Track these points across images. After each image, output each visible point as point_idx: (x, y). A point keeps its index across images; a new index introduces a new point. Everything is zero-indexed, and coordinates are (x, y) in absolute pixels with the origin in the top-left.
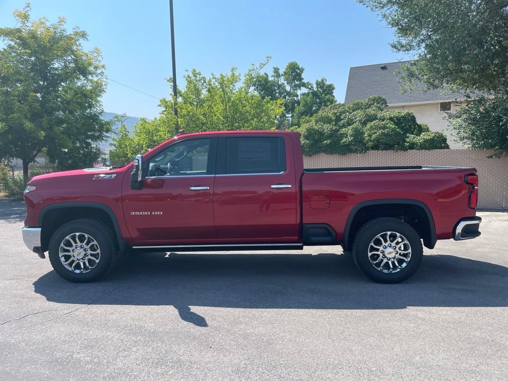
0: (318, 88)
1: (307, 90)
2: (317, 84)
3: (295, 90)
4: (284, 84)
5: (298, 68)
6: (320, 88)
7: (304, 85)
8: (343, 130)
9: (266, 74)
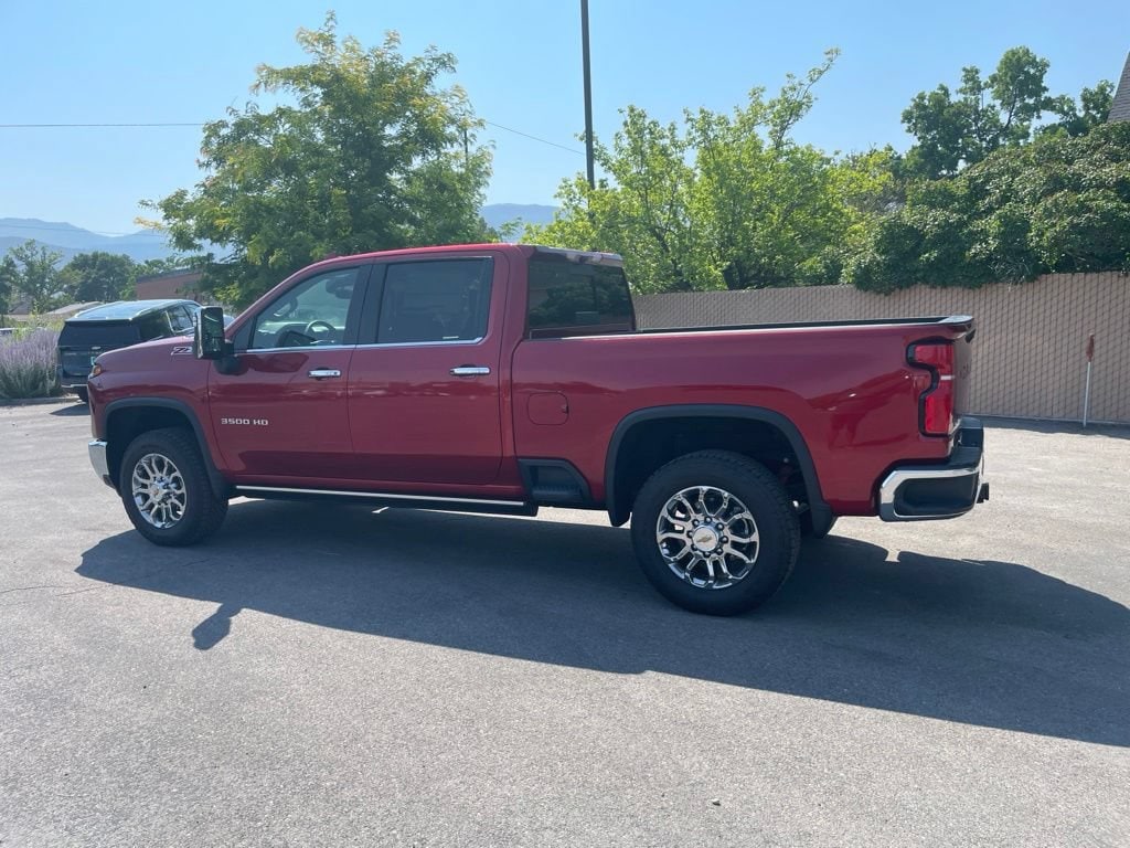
0: (1086, 108)
1: (1059, 116)
2: (1084, 99)
3: (1024, 120)
4: (993, 108)
5: (1033, 63)
6: (1095, 108)
7: (1049, 104)
8: (980, 224)
9: (942, 88)
